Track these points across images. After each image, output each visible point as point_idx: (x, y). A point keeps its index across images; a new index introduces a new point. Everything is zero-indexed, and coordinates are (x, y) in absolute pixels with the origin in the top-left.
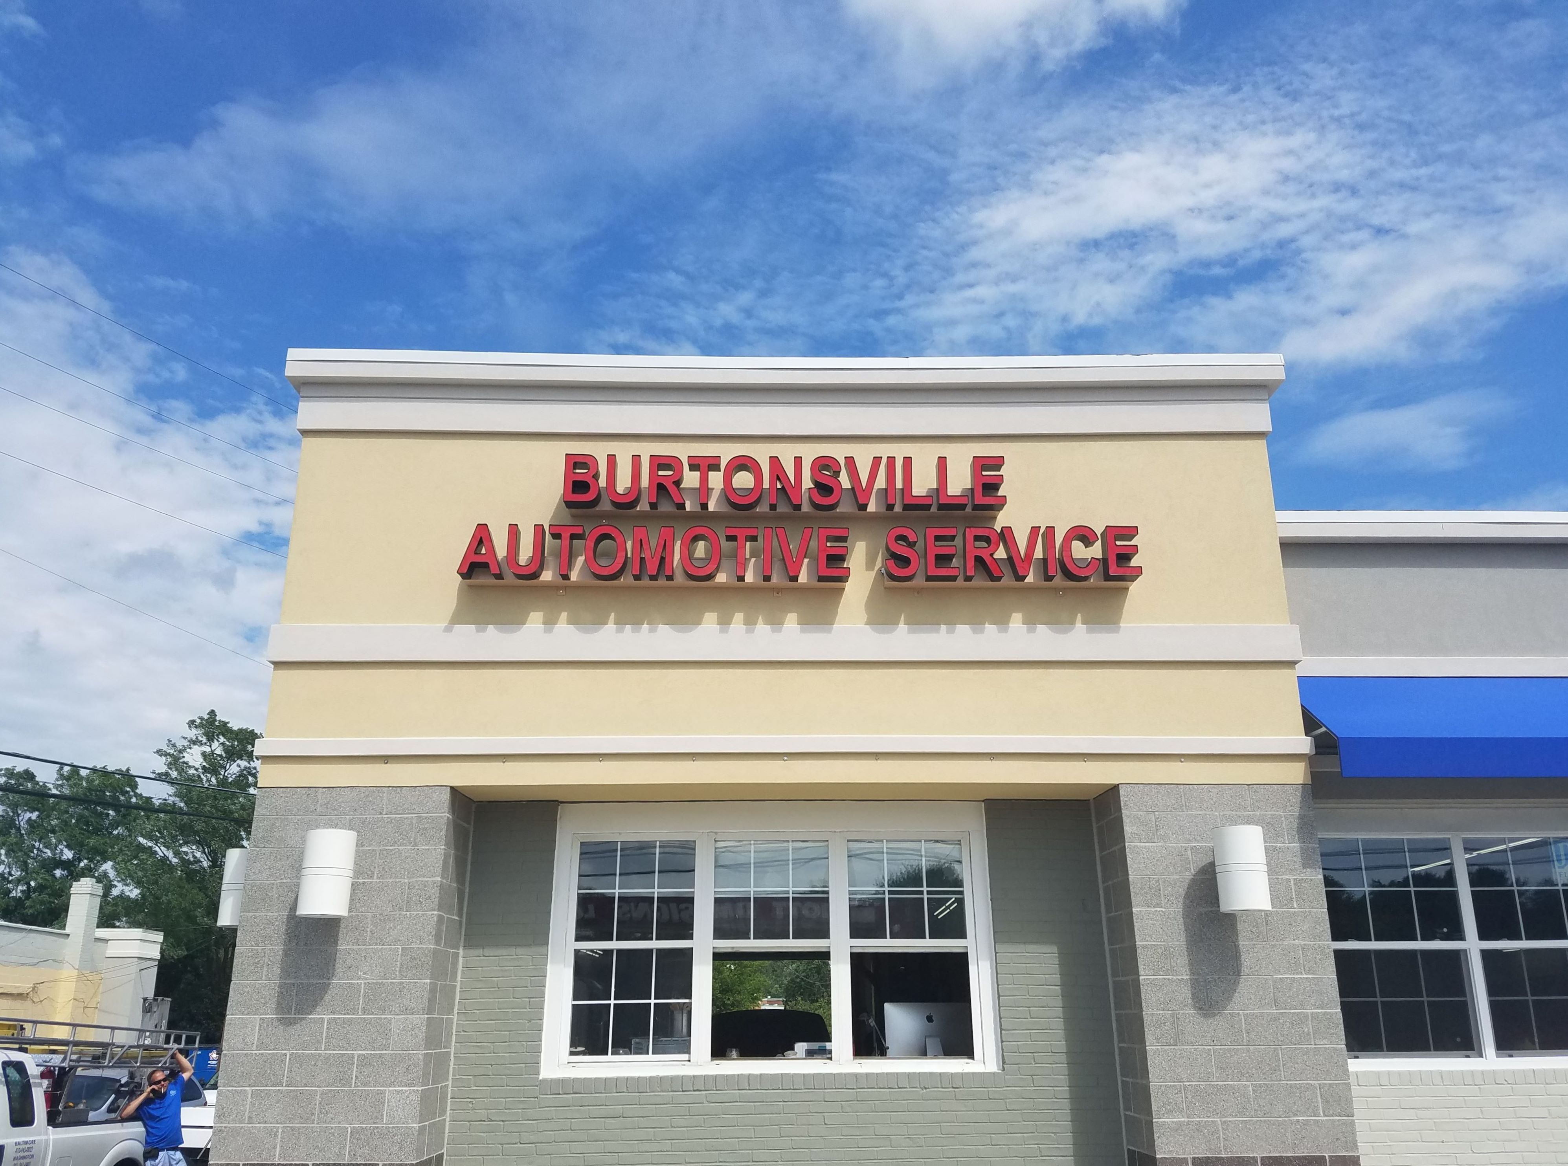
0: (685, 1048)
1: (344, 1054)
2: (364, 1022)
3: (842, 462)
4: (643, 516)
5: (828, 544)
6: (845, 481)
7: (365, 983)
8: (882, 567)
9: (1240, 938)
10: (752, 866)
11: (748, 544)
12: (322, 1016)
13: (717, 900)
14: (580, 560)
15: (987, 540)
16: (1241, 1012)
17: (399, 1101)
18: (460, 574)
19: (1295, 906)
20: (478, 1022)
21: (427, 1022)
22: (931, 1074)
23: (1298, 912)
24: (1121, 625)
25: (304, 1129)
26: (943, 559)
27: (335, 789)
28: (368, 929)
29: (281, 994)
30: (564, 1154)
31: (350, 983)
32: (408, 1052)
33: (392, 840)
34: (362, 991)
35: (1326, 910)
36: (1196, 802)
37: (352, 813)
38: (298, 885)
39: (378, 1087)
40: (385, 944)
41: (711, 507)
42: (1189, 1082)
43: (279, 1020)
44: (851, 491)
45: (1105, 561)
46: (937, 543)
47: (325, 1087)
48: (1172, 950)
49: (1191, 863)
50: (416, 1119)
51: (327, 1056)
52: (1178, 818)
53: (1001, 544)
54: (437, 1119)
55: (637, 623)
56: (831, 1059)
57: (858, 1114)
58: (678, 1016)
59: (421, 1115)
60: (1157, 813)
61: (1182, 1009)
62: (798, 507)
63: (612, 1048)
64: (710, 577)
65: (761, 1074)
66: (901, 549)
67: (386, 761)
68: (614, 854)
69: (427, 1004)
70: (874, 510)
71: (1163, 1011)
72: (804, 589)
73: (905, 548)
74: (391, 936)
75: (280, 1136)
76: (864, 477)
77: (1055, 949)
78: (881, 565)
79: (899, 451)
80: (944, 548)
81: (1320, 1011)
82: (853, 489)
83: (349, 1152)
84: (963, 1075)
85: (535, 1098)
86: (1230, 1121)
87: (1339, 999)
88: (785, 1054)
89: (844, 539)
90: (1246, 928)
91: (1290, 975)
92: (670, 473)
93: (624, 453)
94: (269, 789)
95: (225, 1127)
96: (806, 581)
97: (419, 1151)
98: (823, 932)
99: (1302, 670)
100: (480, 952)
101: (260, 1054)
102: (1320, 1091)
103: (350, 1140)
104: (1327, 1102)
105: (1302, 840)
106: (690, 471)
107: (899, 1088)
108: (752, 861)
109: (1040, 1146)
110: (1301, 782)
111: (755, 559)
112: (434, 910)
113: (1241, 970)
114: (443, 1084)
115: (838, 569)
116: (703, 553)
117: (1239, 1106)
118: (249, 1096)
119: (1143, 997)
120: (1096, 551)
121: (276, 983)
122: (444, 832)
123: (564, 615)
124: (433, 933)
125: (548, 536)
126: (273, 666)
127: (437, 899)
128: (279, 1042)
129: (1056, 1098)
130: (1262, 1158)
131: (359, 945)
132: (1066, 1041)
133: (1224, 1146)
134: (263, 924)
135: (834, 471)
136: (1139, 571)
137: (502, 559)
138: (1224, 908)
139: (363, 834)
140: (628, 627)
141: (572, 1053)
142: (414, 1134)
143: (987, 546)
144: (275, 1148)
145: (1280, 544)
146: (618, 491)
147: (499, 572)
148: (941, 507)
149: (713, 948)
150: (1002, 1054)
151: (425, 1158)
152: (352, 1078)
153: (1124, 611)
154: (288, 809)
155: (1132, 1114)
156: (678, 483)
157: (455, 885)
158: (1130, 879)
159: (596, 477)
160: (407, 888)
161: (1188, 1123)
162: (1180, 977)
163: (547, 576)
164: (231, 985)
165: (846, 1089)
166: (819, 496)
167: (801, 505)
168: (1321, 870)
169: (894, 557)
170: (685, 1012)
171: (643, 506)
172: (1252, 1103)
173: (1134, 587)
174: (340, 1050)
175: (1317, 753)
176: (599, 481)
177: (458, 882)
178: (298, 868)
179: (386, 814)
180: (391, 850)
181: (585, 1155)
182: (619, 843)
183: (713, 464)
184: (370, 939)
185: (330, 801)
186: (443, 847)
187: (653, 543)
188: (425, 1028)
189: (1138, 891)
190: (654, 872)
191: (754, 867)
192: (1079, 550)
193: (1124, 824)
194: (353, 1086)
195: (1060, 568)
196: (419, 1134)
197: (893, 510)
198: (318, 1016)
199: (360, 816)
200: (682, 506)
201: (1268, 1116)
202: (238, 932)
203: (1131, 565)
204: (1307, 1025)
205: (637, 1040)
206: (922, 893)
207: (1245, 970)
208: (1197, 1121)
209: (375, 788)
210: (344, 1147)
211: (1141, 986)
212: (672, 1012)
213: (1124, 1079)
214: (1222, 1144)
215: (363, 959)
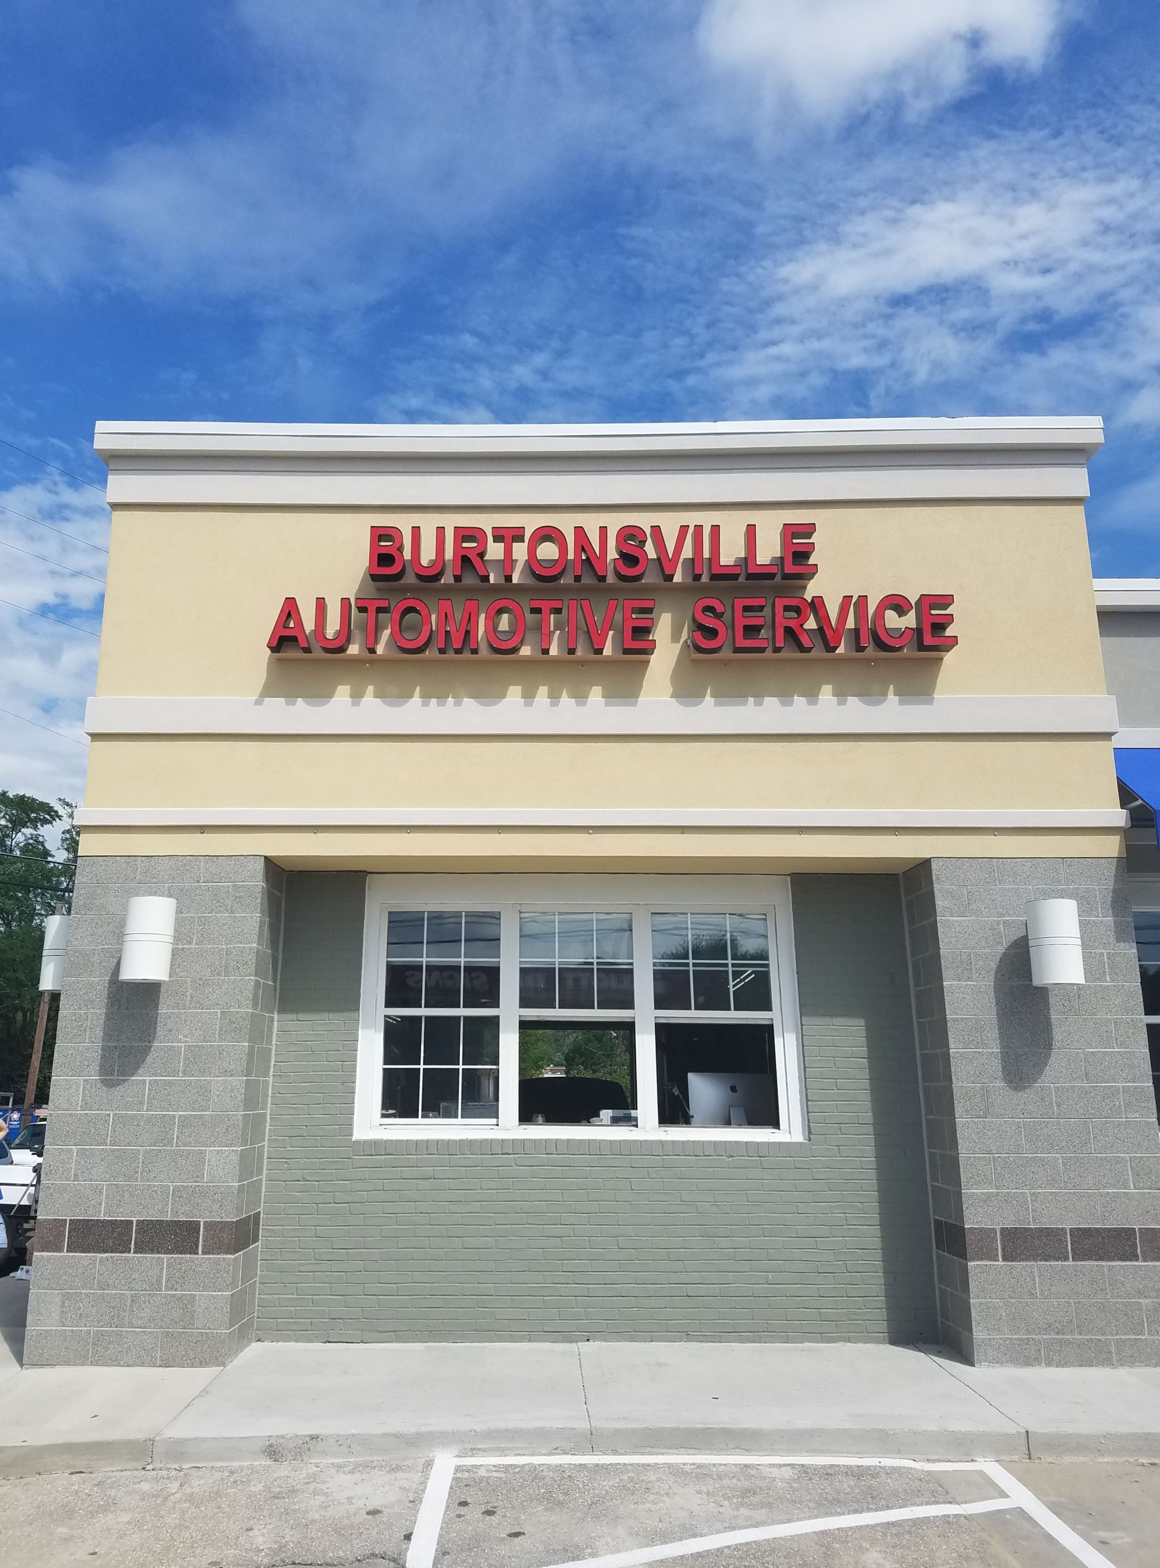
0: (494, 1113)
1: (166, 1115)
2: (185, 1084)
3: (648, 531)
4: (447, 588)
5: (634, 616)
6: (650, 550)
7: (185, 1046)
8: (687, 639)
9: (1052, 1011)
10: (557, 935)
11: (552, 616)
12: (144, 1077)
13: (523, 971)
14: (387, 633)
15: (798, 610)
16: (1051, 1085)
17: (219, 1160)
18: (270, 648)
19: (1108, 980)
20: (293, 1084)
21: (246, 1084)
22: (737, 1143)
23: (1111, 986)
24: (934, 696)
25: (128, 1187)
26: (751, 630)
27: (153, 858)
28: (188, 994)
29: (103, 1057)
30: (377, 1214)
31: (170, 1046)
32: (227, 1113)
33: (209, 907)
34: (182, 1053)
35: (1139, 984)
36: (1009, 876)
37: (170, 881)
38: (121, 950)
39: (199, 1147)
40: (205, 1008)
41: (515, 579)
42: (998, 1154)
43: (102, 1081)
44: (657, 562)
45: (919, 631)
46: (746, 614)
47: (147, 1146)
48: (983, 1023)
49: (1004, 937)
50: (236, 1179)
51: (149, 1116)
52: (991, 892)
53: (812, 614)
54: (255, 1179)
55: (442, 697)
56: (636, 1126)
57: (664, 1180)
58: (484, 1081)
59: (240, 1174)
60: (969, 887)
61: (992, 1082)
62: (603, 579)
63: (422, 1111)
64: (515, 650)
65: (568, 1140)
66: (709, 622)
67: (202, 831)
68: (421, 923)
69: (245, 1066)
70: (680, 581)
71: (973, 1083)
72: (608, 662)
73: (713, 619)
74: (210, 1000)
75: (104, 1193)
76: (670, 547)
77: (862, 1022)
78: (687, 637)
79: (707, 519)
80: (753, 619)
81: (1131, 1085)
82: (659, 559)
83: (171, 1209)
84: (769, 1144)
85: (348, 1158)
86: (1039, 1193)
87: (1151, 1073)
88: (591, 1120)
89: (650, 611)
90: (1058, 1002)
91: (1102, 1048)
92: (475, 545)
93: (429, 524)
94: (89, 858)
95: (52, 1184)
96: (610, 654)
97: (239, 1209)
98: (629, 1004)
99: (1118, 742)
100: (294, 1016)
101: (84, 1114)
102: (1131, 1164)
103: (172, 1198)
104: (1138, 1175)
105: (1115, 915)
106: (494, 542)
107: (705, 1156)
108: (557, 931)
109: (846, 1215)
110: (1117, 856)
111: (559, 631)
112: (252, 975)
113: (1052, 1043)
114: (260, 1145)
115: (642, 642)
116: (507, 626)
117: (1049, 1178)
118: (75, 1154)
119: (953, 1070)
120: (910, 620)
121: (99, 1046)
122: (259, 901)
123: (371, 688)
124: (251, 997)
125: (354, 610)
126: (90, 738)
127: (254, 965)
128: (103, 1103)
129: (862, 1169)
130: (1071, 1229)
131: (179, 1009)
132: (873, 1112)
133: (1033, 1217)
134: (85, 988)
135: (640, 541)
136: (954, 640)
137: (310, 632)
138: (1036, 982)
139: (182, 901)
140: (434, 701)
141: (384, 1116)
142: (233, 1193)
143: (796, 616)
144: (100, 1204)
145: (1098, 612)
146: (422, 564)
147: (307, 646)
148: (750, 577)
149: (520, 1016)
150: (808, 1124)
151: (244, 1216)
152: (173, 1138)
153: (938, 682)
154: (109, 877)
155: (940, 1185)
156: (482, 555)
157: (270, 952)
158: (941, 953)
159: (400, 549)
160: (225, 954)
161: (997, 1194)
162: (990, 1051)
163: (354, 649)
164: (56, 1047)
165: (652, 1155)
166: (625, 567)
167: (606, 576)
168: (1135, 945)
169: (701, 627)
170: (491, 1077)
171: (447, 579)
172: (1062, 1175)
173: (949, 658)
174: (161, 1111)
175: (1132, 826)
176: (404, 554)
177: (272, 949)
178: (119, 933)
179: (204, 882)
180: (209, 917)
181: (397, 1215)
182: (426, 913)
183: (517, 535)
184: (189, 1004)
185: (149, 869)
186: (259, 915)
187: (458, 616)
188: (244, 1090)
189: (949, 965)
190: (461, 941)
191: (559, 937)
192: (892, 620)
193: (936, 898)
194: (175, 1146)
195: (873, 639)
196: (238, 1193)
197: (699, 580)
198: (140, 1078)
199: (179, 884)
200: (486, 579)
201: (1078, 1188)
202: (61, 996)
203: (946, 635)
204: (1118, 1099)
205: (445, 1104)
206: (726, 965)
207: (1056, 1044)
208: (1006, 1192)
209: (192, 857)
210: (167, 1205)
211: (951, 1059)
212: (479, 1078)
213: (931, 1150)
214: (1031, 1216)
215: (183, 1022)
